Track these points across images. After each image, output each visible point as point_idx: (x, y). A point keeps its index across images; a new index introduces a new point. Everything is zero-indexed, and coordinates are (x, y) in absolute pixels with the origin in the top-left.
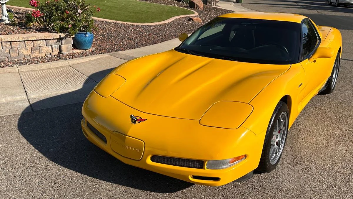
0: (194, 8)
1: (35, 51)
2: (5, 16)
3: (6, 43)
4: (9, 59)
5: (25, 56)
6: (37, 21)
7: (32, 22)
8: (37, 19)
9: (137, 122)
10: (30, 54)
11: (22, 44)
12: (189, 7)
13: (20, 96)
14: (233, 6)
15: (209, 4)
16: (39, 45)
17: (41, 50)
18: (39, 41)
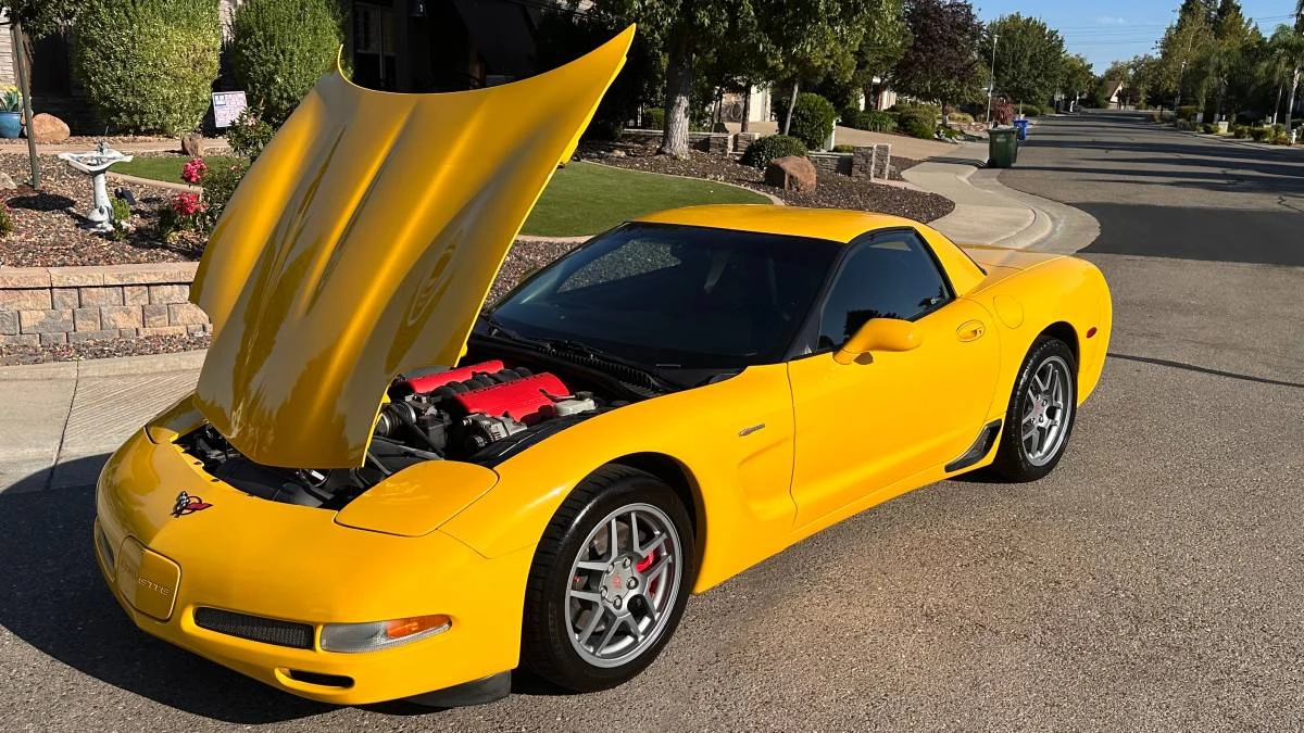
0: (782, 187)
1: (153, 319)
2: (101, 211)
3: (63, 291)
4: (72, 340)
5: (120, 331)
6: (194, 223)
7: (177, 229)
8: (194, 218)
9: (185, 511)
10: (139, 325)
11: (114, 294)
12: (764, 183)
13: (37, 447)
14: (964, 179)
15: (860, 174)
16: (168, 298)
17: (172, 315)
18: (169, 287)
